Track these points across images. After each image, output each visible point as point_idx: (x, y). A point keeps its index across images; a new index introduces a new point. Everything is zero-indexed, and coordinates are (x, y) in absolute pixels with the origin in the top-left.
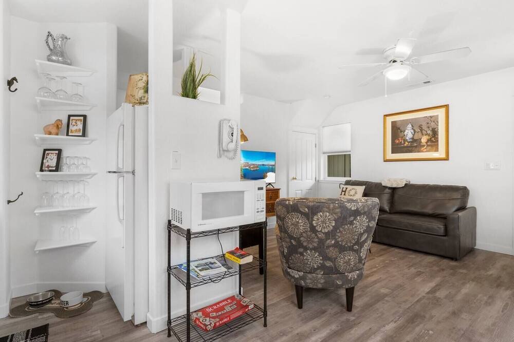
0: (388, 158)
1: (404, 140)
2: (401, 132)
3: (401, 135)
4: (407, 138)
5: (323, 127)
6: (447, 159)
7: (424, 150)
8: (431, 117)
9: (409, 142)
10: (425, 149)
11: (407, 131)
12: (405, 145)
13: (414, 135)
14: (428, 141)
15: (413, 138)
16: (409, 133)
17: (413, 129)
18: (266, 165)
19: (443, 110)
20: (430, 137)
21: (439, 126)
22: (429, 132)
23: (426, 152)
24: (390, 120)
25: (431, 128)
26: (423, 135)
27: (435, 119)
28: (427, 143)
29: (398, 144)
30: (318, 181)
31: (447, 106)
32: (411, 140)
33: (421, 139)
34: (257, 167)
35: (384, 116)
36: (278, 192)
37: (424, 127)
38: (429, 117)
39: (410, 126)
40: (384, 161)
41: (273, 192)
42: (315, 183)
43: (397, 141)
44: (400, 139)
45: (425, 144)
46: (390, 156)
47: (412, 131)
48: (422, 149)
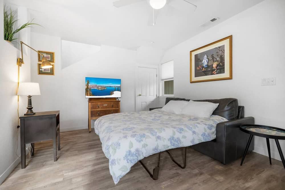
0: (193, 80)
1: (202, 67)
2: (200, 61)
3: (200, 63)
4: (204, 66)
5: (162, 64)
6: (231, 78)
7: (214, 73)
8: (219, 47)
9: (205, 68)
10: (216, 72)
11: (204, 60)
12: (203, 70)
13: (208, 63)
14: (218, 65)
15: (207, 65)
16: (205, 62)
17: (207, 58)
18: (112, 87)
19: (228, 40)
20: (218, 63)
21: (225, 53)
22: (218, 59)
23: (216, 74)
24: (194, 53)
25: (219, 56)
26: (214, 61)
27: (221, 49)
28: (216, 67)
29: (198, 70)
30: (159, 97)
31: (230, 37)
32: (206, 67)
33: (212, 65)
34: (105, 88)
35: (190, 52)
36: (118, 103)
37: (215, 56)
38: (218, 47)
39: (206, 56)
40: (191, 83)
41: (114, 103)
42: (156, 98)
43: (198, 68)
44: (200, 66)
45: (216, 68)
46: (194, 79)
47: (207, 60)
48: (213, 72)
